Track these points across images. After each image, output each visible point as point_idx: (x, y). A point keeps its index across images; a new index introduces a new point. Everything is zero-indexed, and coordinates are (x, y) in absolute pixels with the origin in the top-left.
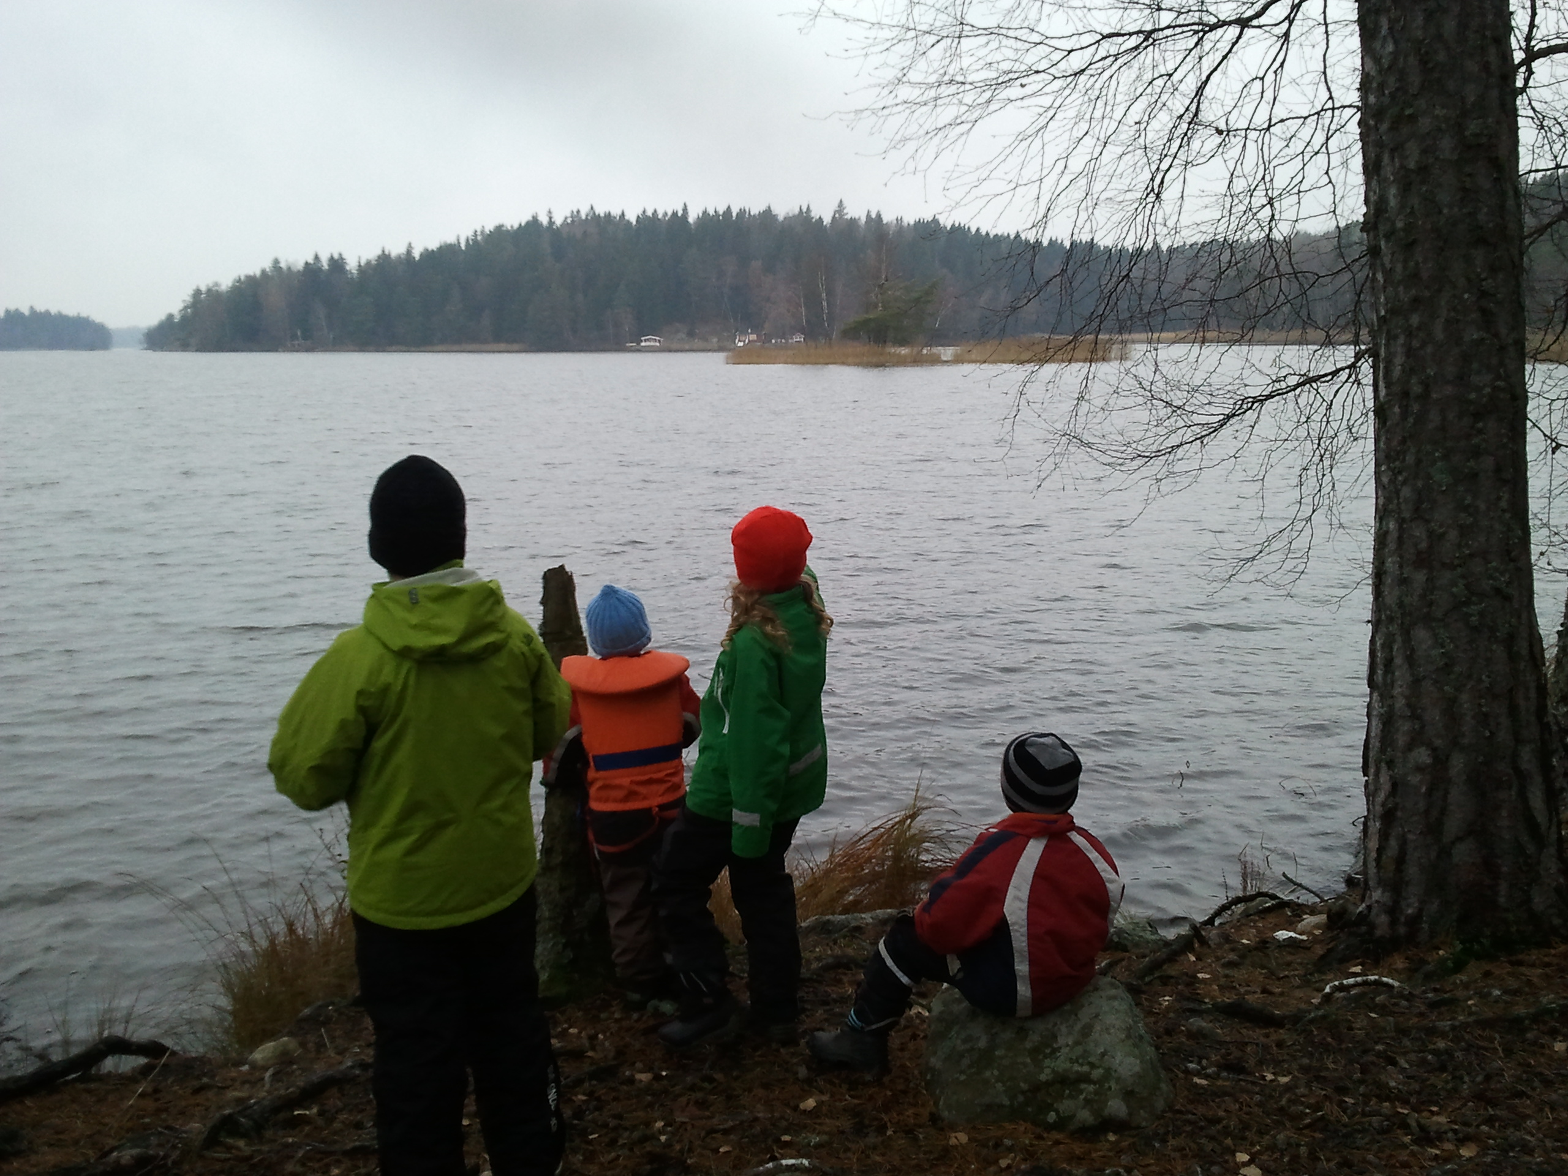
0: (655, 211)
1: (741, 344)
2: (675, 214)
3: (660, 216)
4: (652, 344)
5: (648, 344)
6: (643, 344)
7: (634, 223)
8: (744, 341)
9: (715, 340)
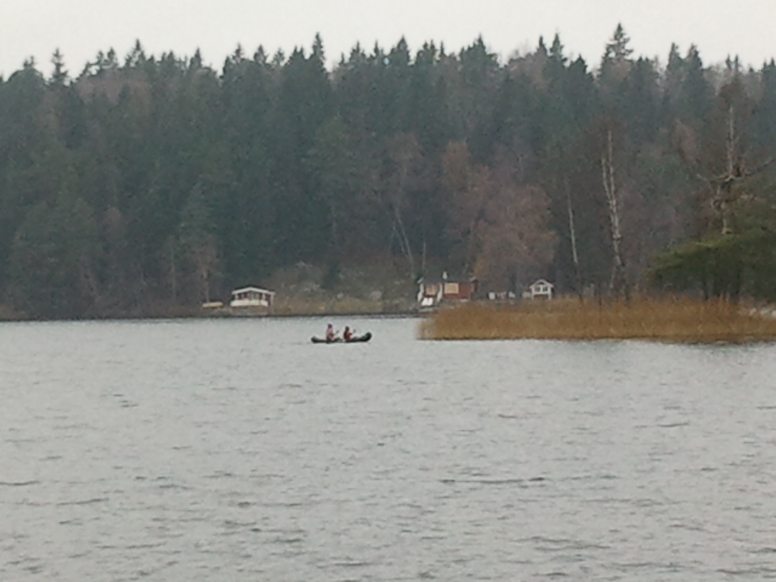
0: (261, 49)
1: (427, 302)
2: (298, 55)
3: (269, 60)
4: (255, 302)
5: (245, 302)
6: (236, 303)
7: (220, 73)
8: (435, 297)
9: (377, 294)
